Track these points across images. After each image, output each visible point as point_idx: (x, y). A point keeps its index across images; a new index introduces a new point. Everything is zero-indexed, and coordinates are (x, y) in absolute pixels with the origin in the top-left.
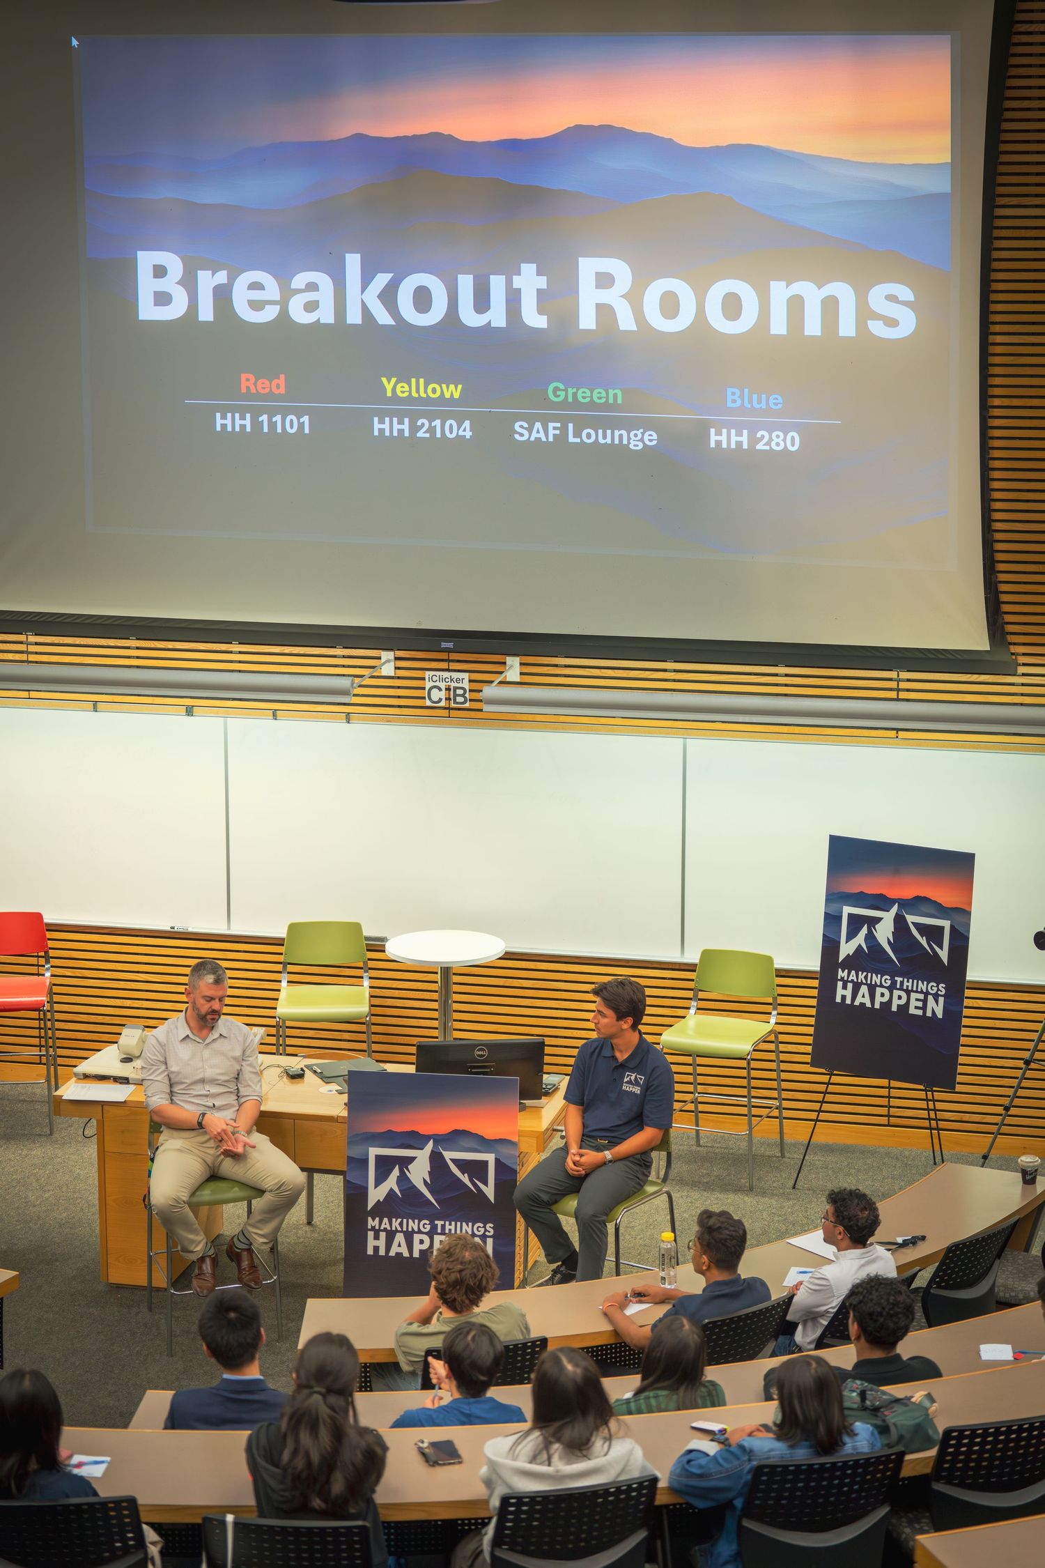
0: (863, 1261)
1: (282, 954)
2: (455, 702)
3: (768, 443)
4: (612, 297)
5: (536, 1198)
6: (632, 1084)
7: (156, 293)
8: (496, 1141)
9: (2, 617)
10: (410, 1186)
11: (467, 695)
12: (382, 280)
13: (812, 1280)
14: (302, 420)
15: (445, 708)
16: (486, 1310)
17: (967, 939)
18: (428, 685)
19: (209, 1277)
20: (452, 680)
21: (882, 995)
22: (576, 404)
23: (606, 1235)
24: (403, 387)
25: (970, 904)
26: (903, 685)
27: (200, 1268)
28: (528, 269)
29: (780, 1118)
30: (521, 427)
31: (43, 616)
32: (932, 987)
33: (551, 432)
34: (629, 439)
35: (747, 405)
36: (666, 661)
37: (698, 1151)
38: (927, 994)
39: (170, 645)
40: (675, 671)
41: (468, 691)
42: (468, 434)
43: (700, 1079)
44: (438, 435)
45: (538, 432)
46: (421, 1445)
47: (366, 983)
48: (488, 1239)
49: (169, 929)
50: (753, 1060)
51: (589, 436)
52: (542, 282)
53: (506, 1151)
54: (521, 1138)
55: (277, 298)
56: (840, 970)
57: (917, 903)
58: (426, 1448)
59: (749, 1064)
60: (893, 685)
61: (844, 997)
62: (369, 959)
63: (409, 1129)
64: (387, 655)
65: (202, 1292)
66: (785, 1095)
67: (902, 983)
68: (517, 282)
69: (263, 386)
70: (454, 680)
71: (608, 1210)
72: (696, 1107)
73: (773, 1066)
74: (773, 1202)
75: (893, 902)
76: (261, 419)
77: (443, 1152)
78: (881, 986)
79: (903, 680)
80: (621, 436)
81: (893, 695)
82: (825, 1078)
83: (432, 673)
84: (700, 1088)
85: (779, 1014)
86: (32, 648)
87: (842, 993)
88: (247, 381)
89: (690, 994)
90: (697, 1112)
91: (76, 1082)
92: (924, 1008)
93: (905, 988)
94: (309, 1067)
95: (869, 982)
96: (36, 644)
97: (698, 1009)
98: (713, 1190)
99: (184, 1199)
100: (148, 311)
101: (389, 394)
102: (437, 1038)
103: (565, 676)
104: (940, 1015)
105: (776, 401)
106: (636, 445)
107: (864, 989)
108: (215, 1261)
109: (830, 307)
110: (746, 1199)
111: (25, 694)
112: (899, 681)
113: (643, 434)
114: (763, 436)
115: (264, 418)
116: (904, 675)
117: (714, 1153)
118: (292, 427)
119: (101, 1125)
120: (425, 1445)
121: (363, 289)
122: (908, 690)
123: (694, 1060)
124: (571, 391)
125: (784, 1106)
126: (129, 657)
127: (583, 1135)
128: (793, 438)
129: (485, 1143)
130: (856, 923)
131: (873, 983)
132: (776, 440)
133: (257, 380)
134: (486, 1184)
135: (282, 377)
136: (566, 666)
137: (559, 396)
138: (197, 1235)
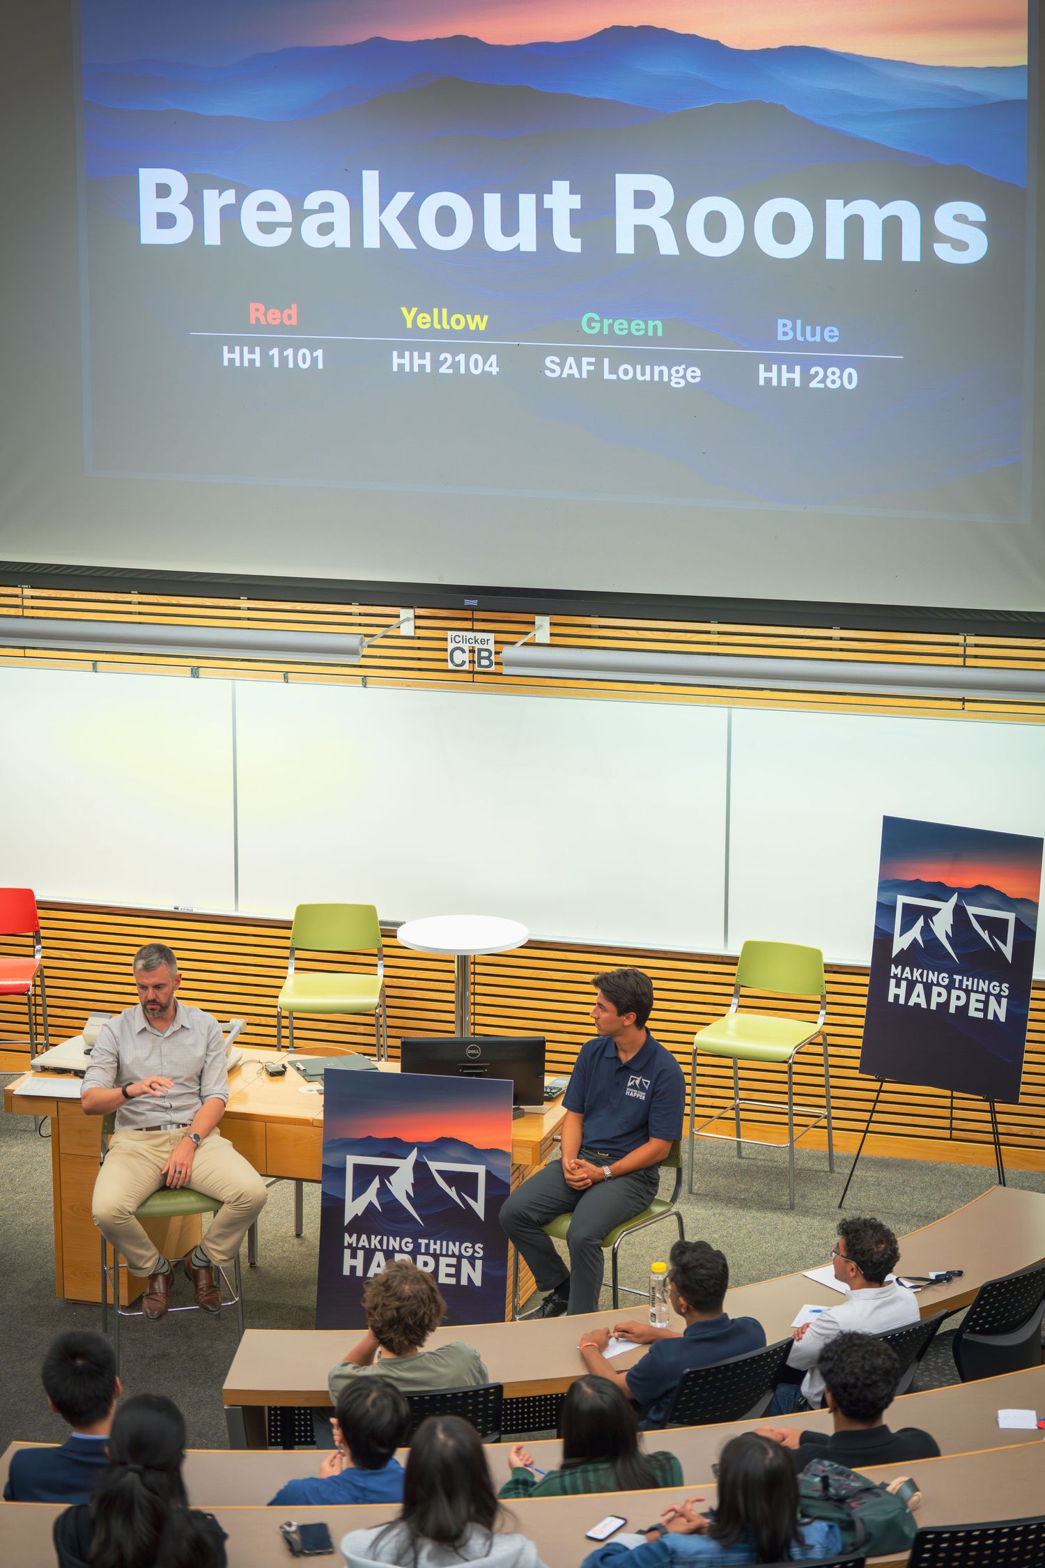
0: (879, 1302)
1: (289, 938)
2: (480, 666)
3: (823, 381)
4: (654, 217)
5: (524, 1218)
6: (636, 1089)
7: (159, 215)
8: (486, 1150)
9: (3, 569)
10: (391, 1199)
11: (493, 658)
12: (402, 199)
13: (819, 1322)
14: (315, 354)
15: (469, 672)
16: (432, 1350)
17: (1033, 934)
18: (451, 646)
19: (161, 1298)
20: (476, 641)
21: (939, 995)
22: (613, 337)
23: (601, 1261)
24: (424, 318)
25: (1037, 894)
26: (970, 651)
27: (152, 1287)
28: (561, 187)
29: (829, 1128)
30: (552, 362)
31: (39, 568)
32: (995, 987)
33: (585, 368)
34: (670, 375)
35: (800, 338)
36: (709, 622)
37: (739, 1163)
38: (988, 994)
39: (174, 600)
40: (719, 633)
41: (493, 653)
42: (495, 370)
43: (742, 1084)
44: (462, 371)
45: (571, 367)
46: (288, 1529)
47: (381, 971)
48: (476, 1261)
49: (172, 909)
50: (795, 1063)
51: (626, 372)
52: (576, 202)
53: (498, 1162)
54: (515, 1148)
55: (289, 219)
56: (893, 966)
57: (979, 893)
58: (293, 1532)
59: (790, 1068)
60: (959, 650)
61: (897, 997)
62: (384, 946)
63: (391, 1136)
64: (407, 613)
65: (152, 1314)
66: (834, 1103)
67: (961, 981)
68: (548, 201)
69: (274, 317)
70: (479, 641)
71: (605, 1233)
72: (737, 1114)
73: (821, 1070)
74: (815, 1222)
75: (952, 891)
76: (271, 353)
77: (428, 1162)
78: (938, 984)
79: (970, 646)
80: (661, 372)
81: (960, 661)
82: (876, 1085)
83: (455, 633)
84: (742, 1094)
85: (827, 1013)
86: (28, 602)
87: (895, 992)
88: (256, 311)
89: (731, 990)
90: (738, 1120)
91: (33, 1076)
92: (985, 1010)
93: (964, 987)
94: (292, 1063)
95: (925, 980)
96: (32, 597)
97: (740, 1006)
98: (750, 1207)
99: (131, 1210)
100: (150, 234)
101: (409, 325)
102: (453, 1032)
103: (600, 637)
104: (1002, 1018)
105: (832, 334)
106: (677, 382)
107: (919, 988)
108: (169, 1280)
109: (892, 227)
110: (785, 1218)
111: (20, 652)
112: (966, 646)
113: (685, 370)
114: (817, 373)
115: (275, 352)
116: (972, 640)
117: (756, 1166)
118: (304, 362)
119: (56, 1124)
120: (293, 1529)
121: (382, 210)
122: (976, 657)
123: (735, 1063)
124: (606, 322)
125: (833, 1115)
126: (130, 613)
127: (582, 1147)
128: (850, 375)
129: (475, 1154)
130: (912, 913)
131: (930, 981)
132: (831, 377)
133: (267, 310)
134: (475, 1199)
135: (294, 306)
136: (600, 627)
137: (593, 328)
138: (147, 1250)
